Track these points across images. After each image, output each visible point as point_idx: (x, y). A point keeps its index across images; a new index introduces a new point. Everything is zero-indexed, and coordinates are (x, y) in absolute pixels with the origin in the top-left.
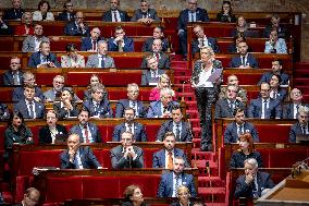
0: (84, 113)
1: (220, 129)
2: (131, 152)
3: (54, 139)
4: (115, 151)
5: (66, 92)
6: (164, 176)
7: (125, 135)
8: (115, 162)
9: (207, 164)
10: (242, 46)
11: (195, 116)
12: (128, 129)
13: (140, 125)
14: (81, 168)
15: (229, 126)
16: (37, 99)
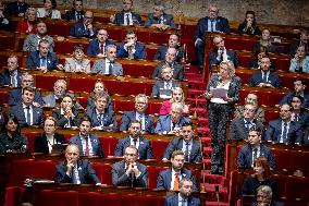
0: (86, 123)
1: (233, 151)
2: (134, 169)
3: (51, 148)
4: (116, 166)
5: (67, 99)
6: (169, 198)
7: (129, 150)
8: (116, 179)
9: (217, 188)
10: (265, 62)
11: (206, 135)
12: (132, 143)
13: (147, 140)
14: (79, 182)
15: (244, 148)
16: (35, 104)
